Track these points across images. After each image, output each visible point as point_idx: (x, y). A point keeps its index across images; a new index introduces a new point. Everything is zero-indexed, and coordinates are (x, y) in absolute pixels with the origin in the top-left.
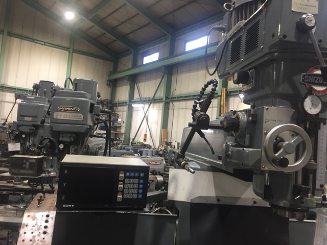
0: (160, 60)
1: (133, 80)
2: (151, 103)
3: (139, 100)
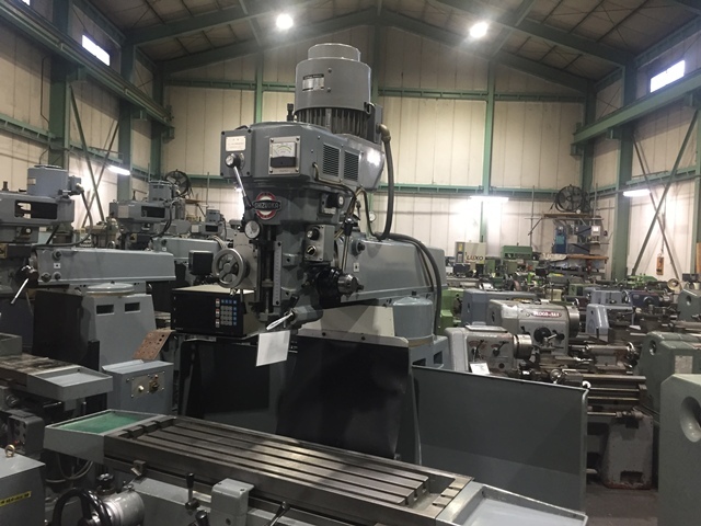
0: (688, 76)
1: (629, 135)
2: (669, 185)
3: (643, 179)
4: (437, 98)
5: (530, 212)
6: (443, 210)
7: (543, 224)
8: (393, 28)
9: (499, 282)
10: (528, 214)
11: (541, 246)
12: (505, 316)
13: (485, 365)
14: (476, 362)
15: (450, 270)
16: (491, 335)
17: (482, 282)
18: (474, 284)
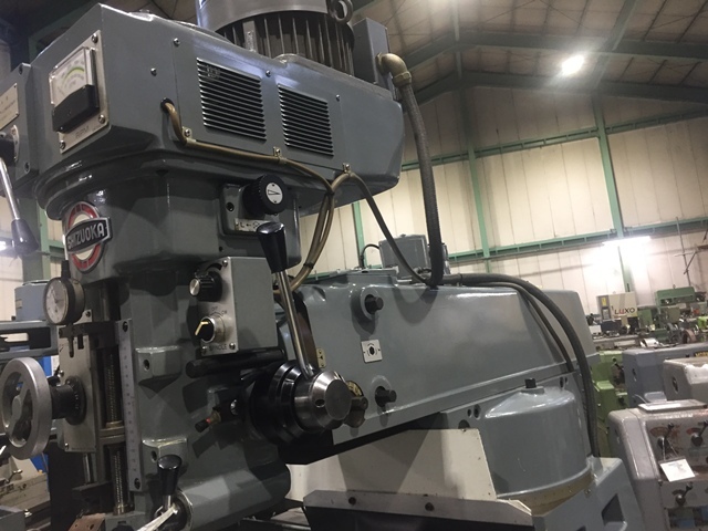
4: (541, 146)
5: (680, 247)
6: (573, 264)
7: (699, 260)
8: (478, 87)
9: (665, 335)
10: (678, 251)
11: (703, 284)
12: (693, 381)
13: (684, 463)
14: (668, 459)
15: (596, 329)
16: (684, 415)
17: (642, 338)
18: (633, 342)
